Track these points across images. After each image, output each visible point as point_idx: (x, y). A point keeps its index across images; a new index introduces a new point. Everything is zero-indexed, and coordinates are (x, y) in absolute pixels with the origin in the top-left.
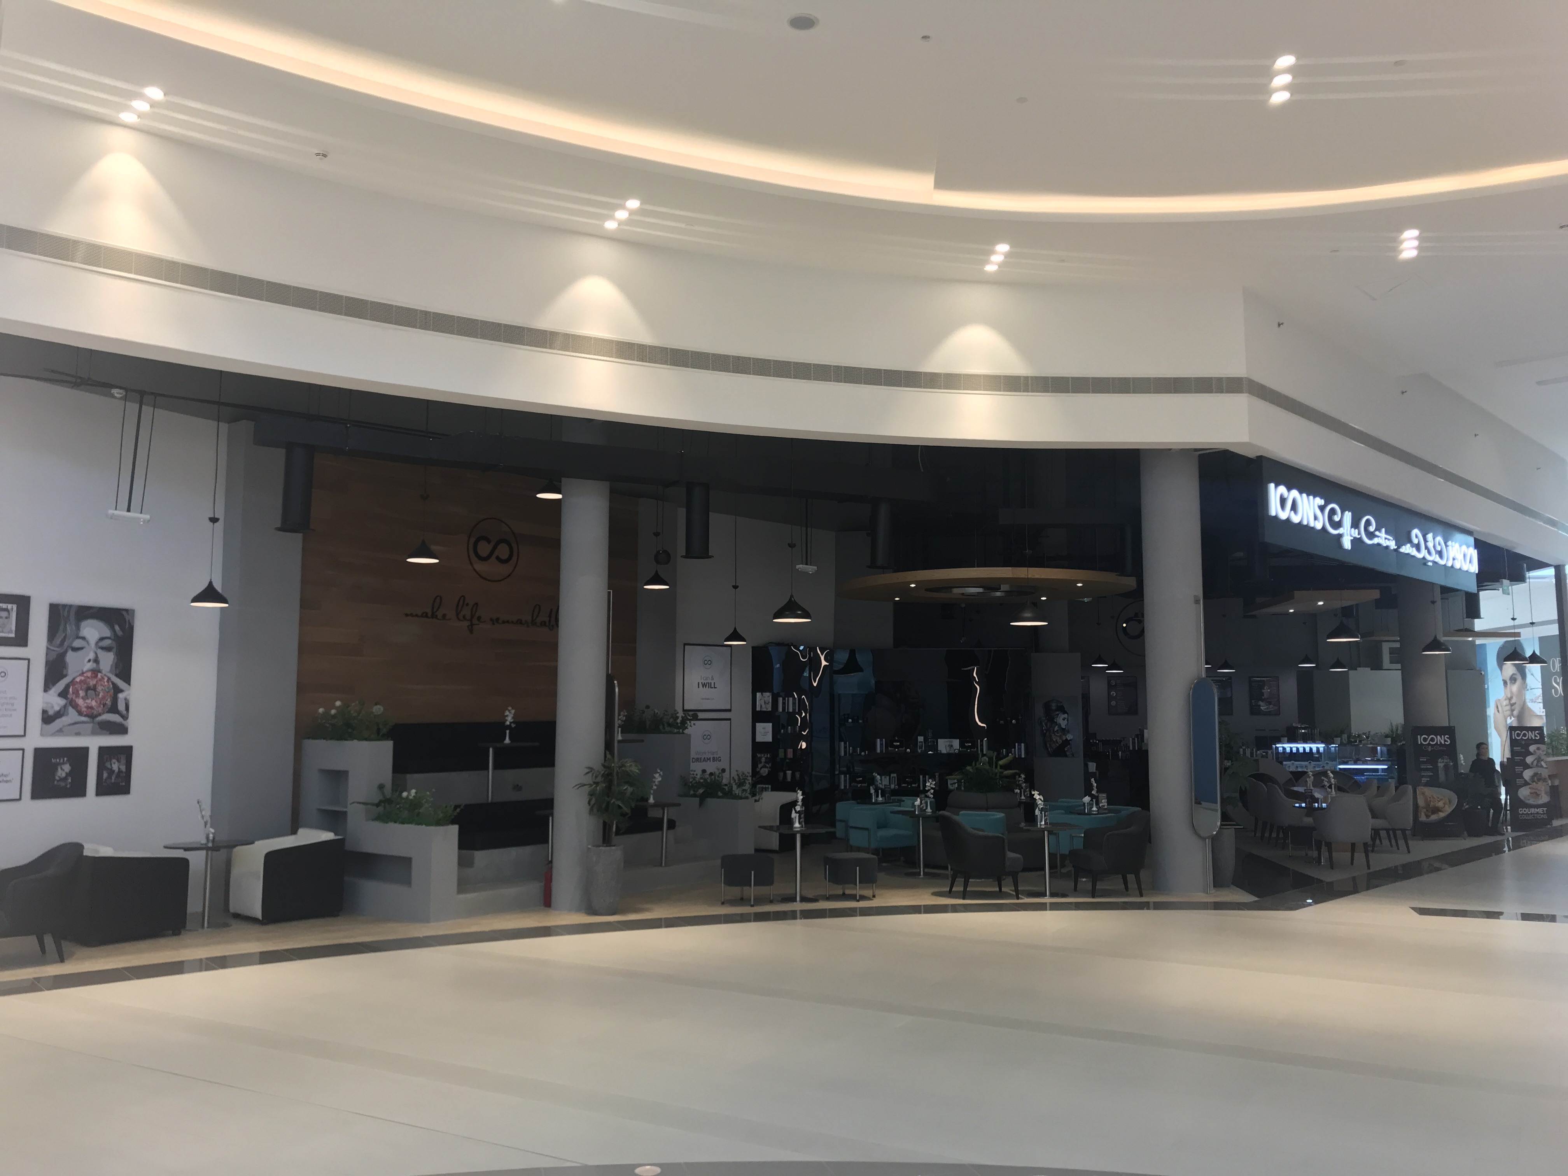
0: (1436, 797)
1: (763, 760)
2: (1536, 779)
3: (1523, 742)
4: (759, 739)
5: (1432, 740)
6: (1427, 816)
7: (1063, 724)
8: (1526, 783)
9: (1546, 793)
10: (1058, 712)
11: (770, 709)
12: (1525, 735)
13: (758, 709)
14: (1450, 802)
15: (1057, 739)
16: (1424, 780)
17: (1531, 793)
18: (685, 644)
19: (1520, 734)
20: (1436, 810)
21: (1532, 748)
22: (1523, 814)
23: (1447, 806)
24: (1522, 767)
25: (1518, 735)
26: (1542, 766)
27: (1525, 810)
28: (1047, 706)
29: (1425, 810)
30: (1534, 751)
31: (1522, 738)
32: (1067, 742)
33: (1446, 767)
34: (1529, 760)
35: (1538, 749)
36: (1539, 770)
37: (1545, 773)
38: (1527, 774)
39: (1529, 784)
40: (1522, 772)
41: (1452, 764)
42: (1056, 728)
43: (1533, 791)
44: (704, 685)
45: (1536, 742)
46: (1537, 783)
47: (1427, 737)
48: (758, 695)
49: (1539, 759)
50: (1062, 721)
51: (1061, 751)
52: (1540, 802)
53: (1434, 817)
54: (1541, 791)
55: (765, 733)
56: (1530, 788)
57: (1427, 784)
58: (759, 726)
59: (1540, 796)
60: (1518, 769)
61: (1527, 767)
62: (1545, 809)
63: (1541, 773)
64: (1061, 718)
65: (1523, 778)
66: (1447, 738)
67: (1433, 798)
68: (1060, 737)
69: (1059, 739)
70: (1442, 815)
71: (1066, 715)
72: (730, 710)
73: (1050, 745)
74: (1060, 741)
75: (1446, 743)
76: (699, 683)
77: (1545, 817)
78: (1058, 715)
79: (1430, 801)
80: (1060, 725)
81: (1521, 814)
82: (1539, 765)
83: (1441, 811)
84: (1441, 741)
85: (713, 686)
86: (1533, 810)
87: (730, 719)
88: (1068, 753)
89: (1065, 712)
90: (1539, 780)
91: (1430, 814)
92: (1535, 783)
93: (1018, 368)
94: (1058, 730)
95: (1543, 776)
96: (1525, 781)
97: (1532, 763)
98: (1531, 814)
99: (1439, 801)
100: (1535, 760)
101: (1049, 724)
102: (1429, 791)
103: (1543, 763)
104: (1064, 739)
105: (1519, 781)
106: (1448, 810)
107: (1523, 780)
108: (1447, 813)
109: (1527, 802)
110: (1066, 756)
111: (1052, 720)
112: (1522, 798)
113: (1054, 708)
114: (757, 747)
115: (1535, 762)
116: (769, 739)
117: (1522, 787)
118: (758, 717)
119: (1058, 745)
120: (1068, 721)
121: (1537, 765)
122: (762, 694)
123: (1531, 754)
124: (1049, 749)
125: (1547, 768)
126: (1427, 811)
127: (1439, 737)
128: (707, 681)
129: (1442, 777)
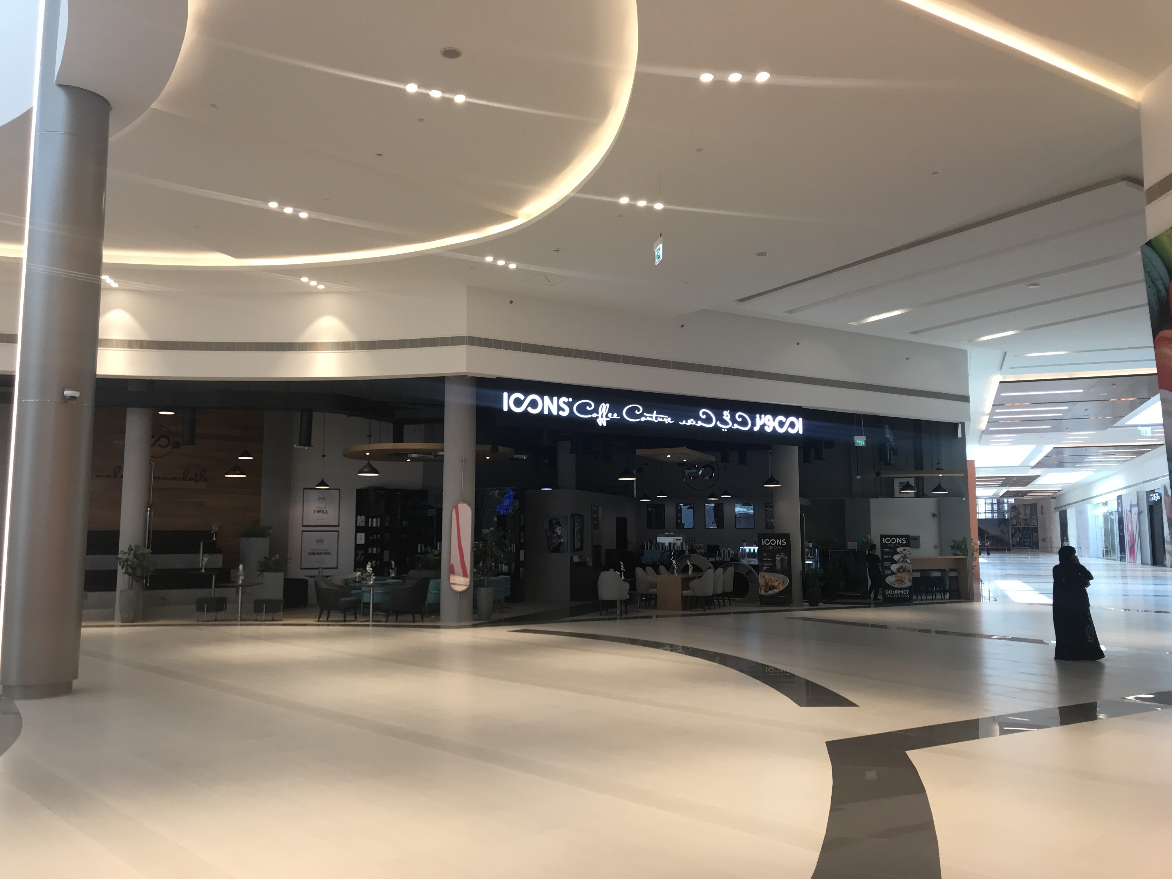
0: (773, 579)
1: (360, 554)
2: (901, 571)
3: (892, 545)
4: (358, 543)
5: (773, 542)
6: (766, 592)
7: (559, 532)
8: (893, 573)
9: (909, 580)
10: (556, 526)
11: (364, 525)
12: (893, 541)
13: (358, 525)
14: (783, 583)
15: (555, 542)
16: (765, 568)
17: (896, 580)
18: (305, 489)
19: (890, 540)
20: (773, 588)
21: (899, 550)
22: (889, 593)
23: (781, 586)
24: (890, 562)
25: (888, 541)
26: (907, 562)
27: (891, 592)
28: (550, 522)
29: (764, 587)
30: (901, 552)
31: (891, 542)
32: (561, 544)
33: (782, 560)
34: (896, 557)
35: (904, 550)
36: (904, 565)
37: (909, 566)
38: (894, 567)
39: (896, 574)
40: (890, 566)
41: (786, 558)
42: (555, 535)
43: (898, 579)
44: (318, 512)
45: (902, 545)
46: (901, 573)
47: (769, 540)
48: (358, 517)
49: (905, 557)
50: (558, 530)
51: (557, 549)
52: (904, 586)
53: (771, 592)
54: (905, 578)
55: (361, 538)
56: (896, 576)
57: (767, 571)
58: (358, 534)
59: (904, 582)
60: (887, 564)
61: (894, 562)
62: (907, 591)
63: (905, 567)
64: (558, 529)
65: (891, 570)
66: (784, 541)
67: (771, 580)
68: (557, 541)
69: (556, 542)
70: (776, 591)
71: (560, 527)
72: (338, 526)
73: (551, 546)
74: (557, 543)
75: (783, 544)
76: (314, 511)
77: (908, 596)
78: (556, 527)
79: (769, 581)
80: (557, 534)
81: (888, 594)
82: (905, 561)
83: (777, 589)
84: (779, 542)
85: (325, 512)
86: (897, 592)
87: (337, 531)
88: (561, 551)
89: (560, 526)
90: (904, 571)
91: (768, 590)
92: (900, 573)
93: (350, 337)
94: (556, 536)
95: (908, 569)
96: (892, 571)
97: (899, 560)
98: (896, 594)
99: (775, 582)
100: (901, 558)
101: (551, 533)
102: (767, 575)
103: (907, 560)
104: (559, 542)
105: (887, 572)
106: (782, 588)
107: (891, 571)
108: (780, 590)
109: (893, 586)
110: (560, 552)
111: (552, 530)
112: (889, 584)
113: (554, 523)
114: (358, 547)
115: (902, 559)
116: (363, 542)
117: (889, 576)
118: (358, 529)
119: (556, 545)
120: (562, 530)
121: (903, 561)
122: (360, 517)
123: (898, 553)
124: (551, 548)
125: (911, 563)
126: (765, 588)
127: (777, 540)
128: (321, 509)
129: (779, 566)
